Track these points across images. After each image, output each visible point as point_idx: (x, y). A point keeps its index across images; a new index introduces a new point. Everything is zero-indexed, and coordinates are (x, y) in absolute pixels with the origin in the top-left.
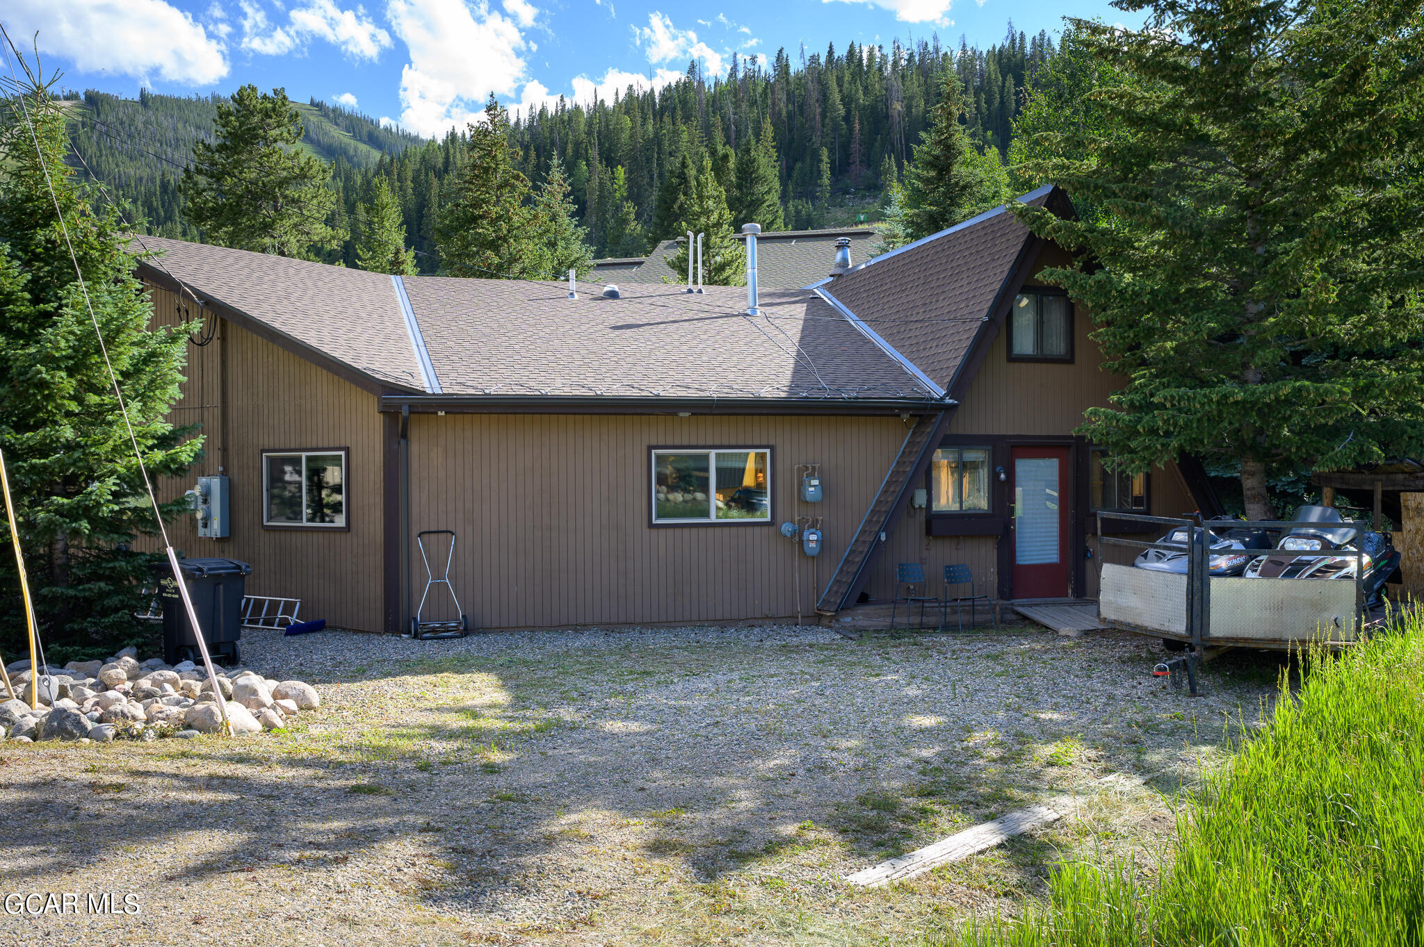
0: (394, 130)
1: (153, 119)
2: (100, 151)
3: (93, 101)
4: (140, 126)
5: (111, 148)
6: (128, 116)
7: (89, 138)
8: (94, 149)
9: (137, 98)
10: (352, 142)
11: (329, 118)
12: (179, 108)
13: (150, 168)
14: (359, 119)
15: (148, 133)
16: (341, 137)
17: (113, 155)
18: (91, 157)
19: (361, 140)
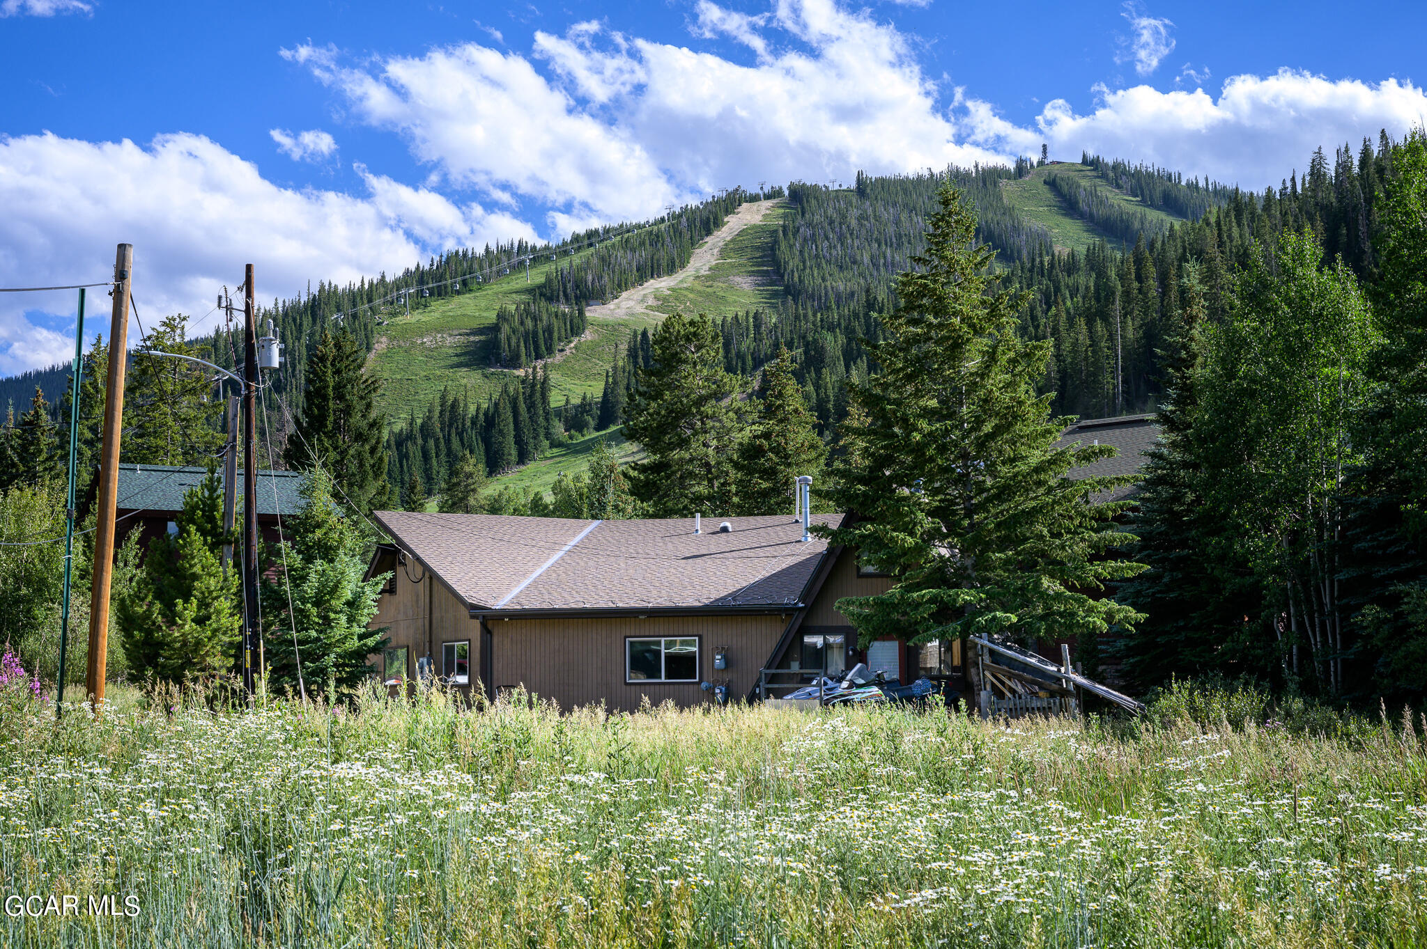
0: (1202, 184)
1: (870, 211)
2: (804, 262)
3: (799, 196)
4: (854, 223)
5: (817, 256)
6: (839, 211)
7: (791, 247)
8: (797, 260)
9: (853, 185)
10: (1140, 209)
11: (1107, 180)
12: (905, 191)
13: (865, 278)
14: (1150, 176)
15: (864, 231)
16: (1123, 204)
17: (819, 266)
18: (793, 271)
19: (1153, 206)
